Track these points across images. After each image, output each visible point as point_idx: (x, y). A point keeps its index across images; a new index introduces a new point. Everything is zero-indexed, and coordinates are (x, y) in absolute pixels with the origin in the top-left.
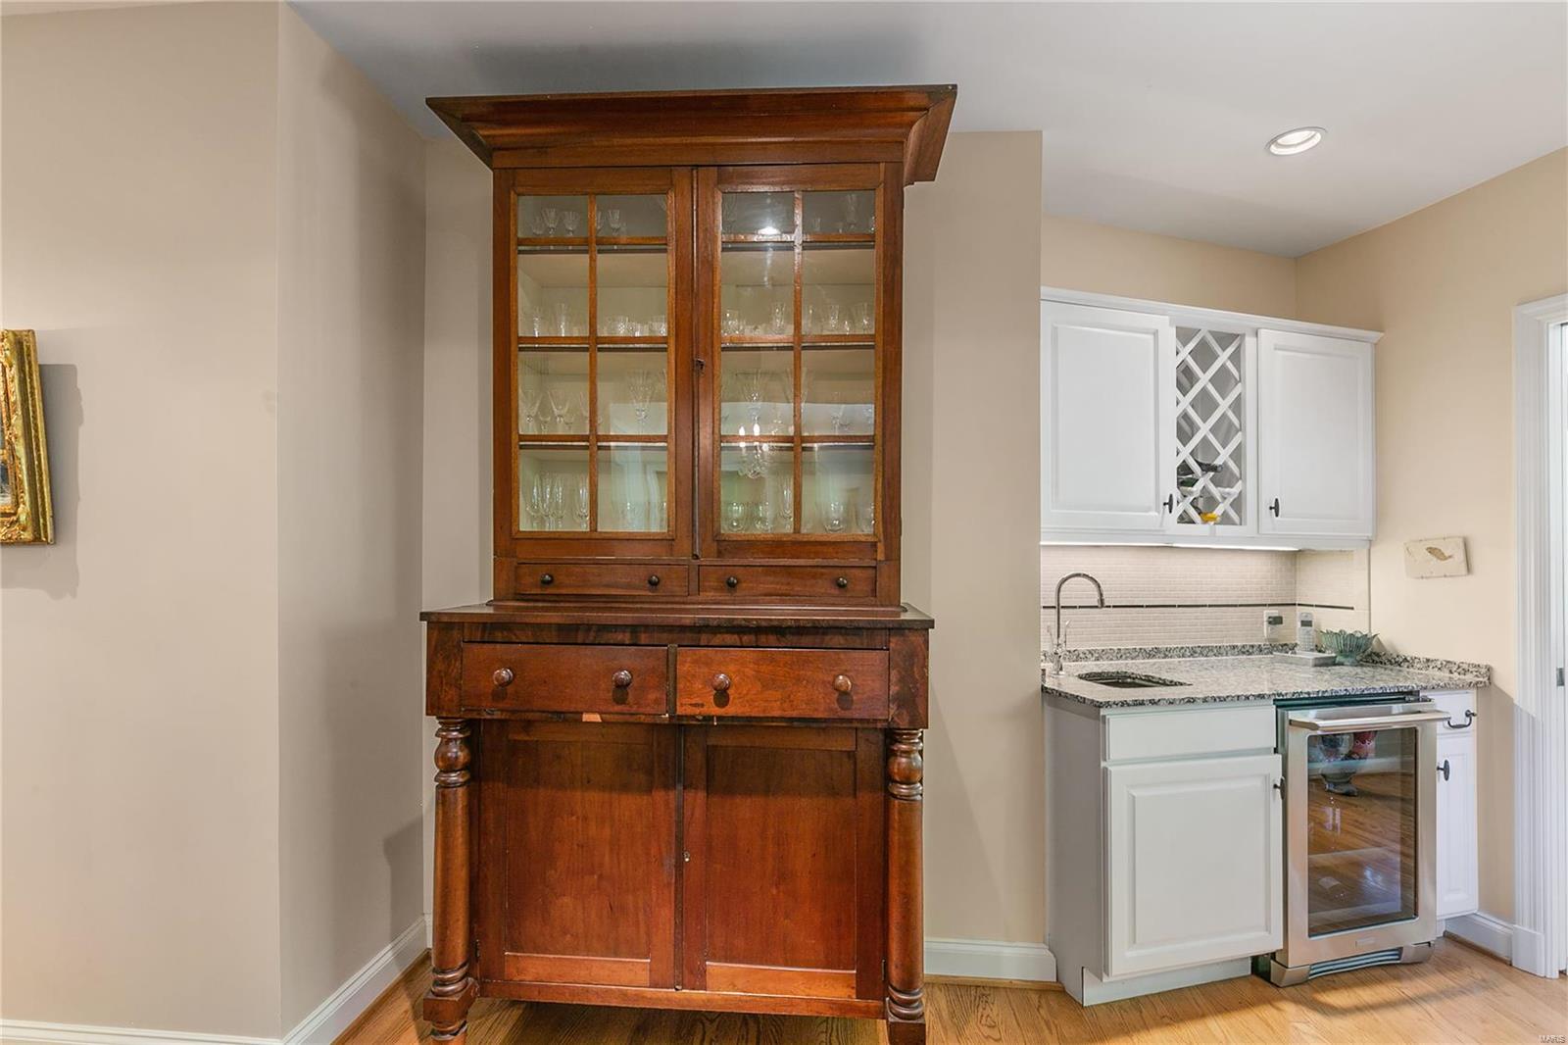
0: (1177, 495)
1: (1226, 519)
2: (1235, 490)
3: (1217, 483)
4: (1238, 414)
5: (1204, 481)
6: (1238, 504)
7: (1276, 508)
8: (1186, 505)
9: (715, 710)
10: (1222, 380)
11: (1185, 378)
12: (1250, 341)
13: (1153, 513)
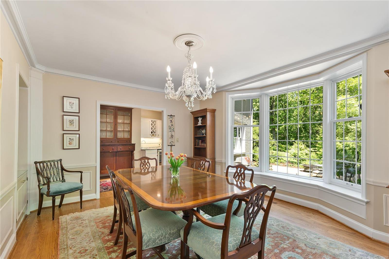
0: (151, 134)
1: (155, 136)
2: (155, 134)
3: (154, 133)
4: (156, 127)
5: (153, 133)
6: (156, 135)
7: (158, 135)
8: (152, 135)
9: (120, 150)
10: (155, 125)
11: (152, 125)
12: (157, 121)
13: (149, 136)
